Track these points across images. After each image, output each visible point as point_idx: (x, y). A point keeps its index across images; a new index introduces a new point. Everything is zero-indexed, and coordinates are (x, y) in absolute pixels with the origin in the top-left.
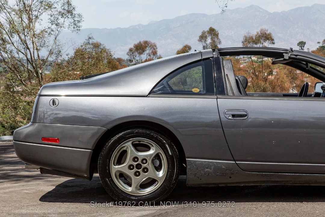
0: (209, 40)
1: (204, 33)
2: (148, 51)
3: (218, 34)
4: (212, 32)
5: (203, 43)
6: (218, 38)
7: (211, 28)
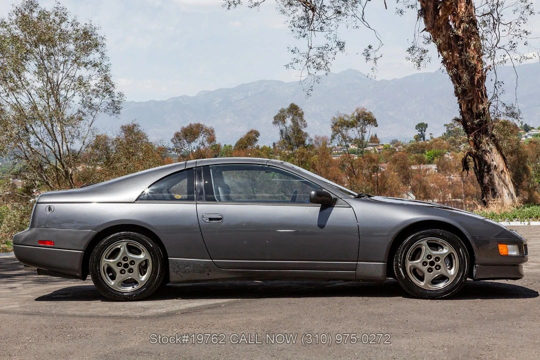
0: (289, 122)
1: (282, 111)
2: (201, 138)
3: (303, 113)
4: (294, 110)
5: (281, 126)
6: (302, 119)
7: (292, 104)
